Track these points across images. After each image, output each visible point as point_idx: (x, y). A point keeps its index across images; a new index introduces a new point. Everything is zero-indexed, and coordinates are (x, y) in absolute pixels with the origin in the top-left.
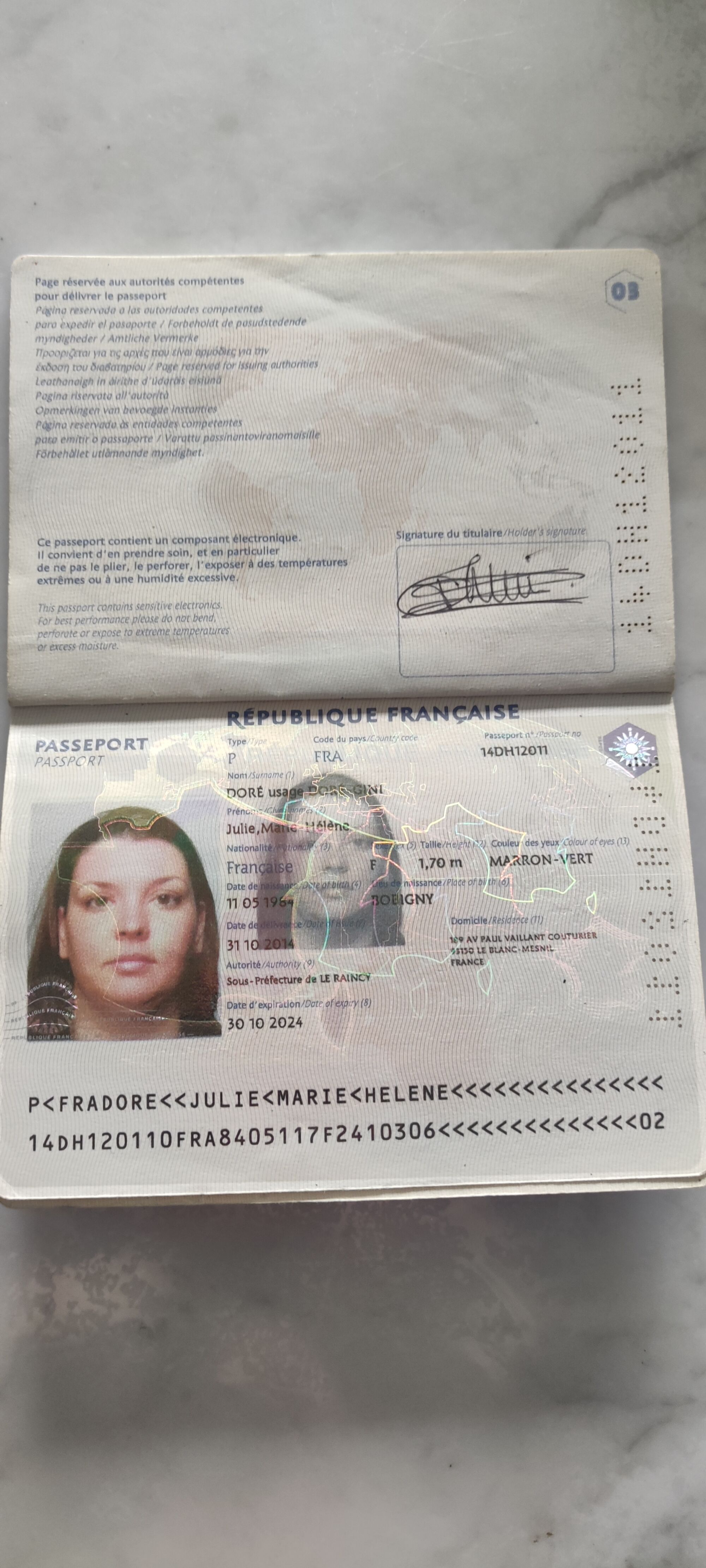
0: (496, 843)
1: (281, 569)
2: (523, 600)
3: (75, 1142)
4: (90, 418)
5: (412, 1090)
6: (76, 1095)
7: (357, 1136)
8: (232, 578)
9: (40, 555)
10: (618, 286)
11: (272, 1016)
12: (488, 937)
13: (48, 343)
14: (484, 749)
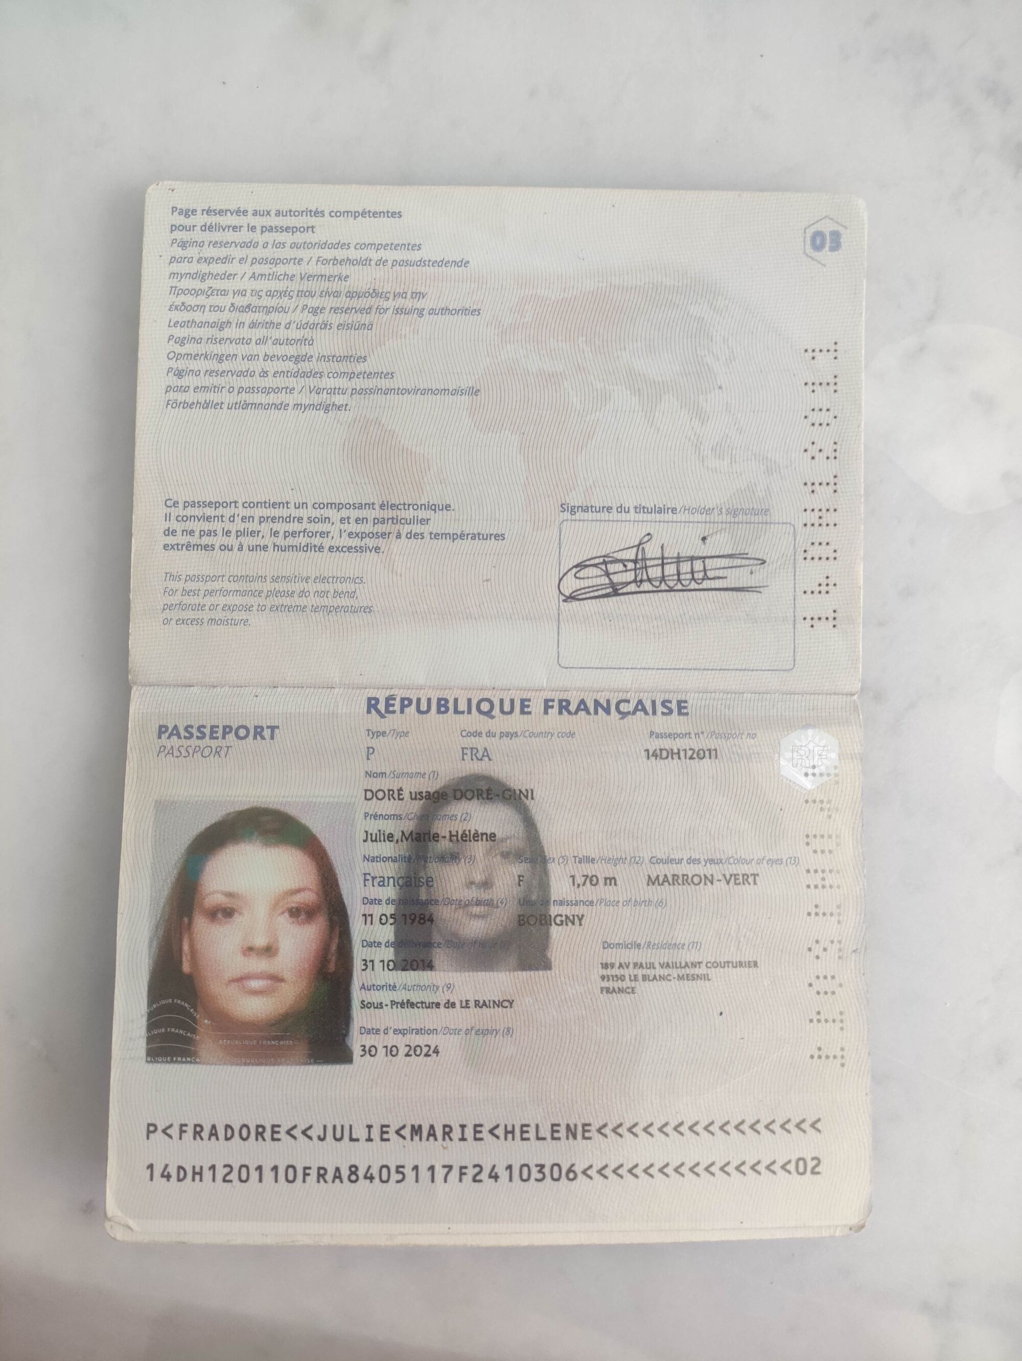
0: (654, 860)
1: (432, 541)
2: (697, 587)
3: (194, 1173)
4: (226, 366)
5: (554, 1128)
6: (196, 1123)
7: (494, 1177)
8: (377, 549)
9: (167, 517)
10: (818, 234)
11: (408, 1044)
12: (641, 964)
13: (183, 279)
14: (647, 751)
